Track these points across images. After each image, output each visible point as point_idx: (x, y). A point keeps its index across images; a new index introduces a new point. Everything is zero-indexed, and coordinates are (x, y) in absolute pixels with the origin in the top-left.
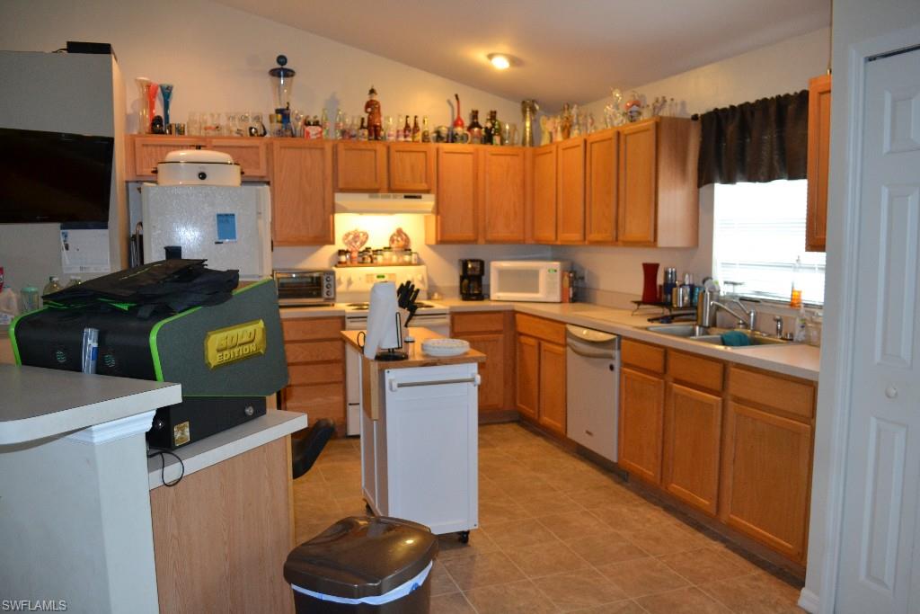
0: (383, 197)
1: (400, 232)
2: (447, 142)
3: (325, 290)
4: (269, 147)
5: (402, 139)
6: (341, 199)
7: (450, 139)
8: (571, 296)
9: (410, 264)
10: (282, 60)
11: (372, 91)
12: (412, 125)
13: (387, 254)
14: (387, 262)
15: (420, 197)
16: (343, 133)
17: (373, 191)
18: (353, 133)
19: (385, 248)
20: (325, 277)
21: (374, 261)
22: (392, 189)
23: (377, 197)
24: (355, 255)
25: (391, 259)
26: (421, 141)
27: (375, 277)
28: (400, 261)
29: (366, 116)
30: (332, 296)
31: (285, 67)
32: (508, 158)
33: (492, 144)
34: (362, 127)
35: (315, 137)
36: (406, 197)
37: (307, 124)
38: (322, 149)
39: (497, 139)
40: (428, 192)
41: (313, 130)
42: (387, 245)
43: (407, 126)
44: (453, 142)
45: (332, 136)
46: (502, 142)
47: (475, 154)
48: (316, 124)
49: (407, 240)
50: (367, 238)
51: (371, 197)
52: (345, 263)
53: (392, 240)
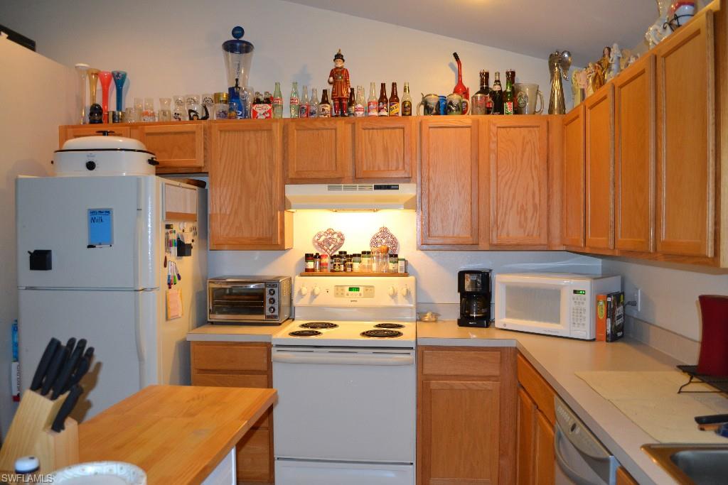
0: (346, 188)
1: (384, 232)
2: (438, 113)
3: (268, 305)
4: (207, 132)
5: (375, 113)
6: (292, 191)
7: (441, 109)
8: (609, 332)
9: (394, 274)
10: (238, 32)
11: (339, 56)
12: (389, 96)
13: (365, 260)
14: (366, 271)
15: (397, 188)
16: (301, 109)
17: (333, 180)
18: (313, 108)
19: (364, 253)
20: (268, 290)
21: (349, 269)
22: (358, 178)
23: (339, 188)
24: (326, 260)
25: (370, 267)
26: (400, 114)
27: (347, 289)
28: (384, 269)
29: (330, 88)
30: (276, 313)
31: (242, 39)
32: (524, 131)
33: (502, 113)
34: (324, 101)
35: (263, 117)
36: (377, 188)
37: (258, 101)
38: (270, 130)
39: (508, 107)
40: (408, 180)
41: (261, 109)
42: (368, 249)
43: (383, 97)
44: (446, 113)
45: (286, 115)
46: (517, 111)
47: (475, 128)
48: (268, 101)
49: (394, 242)
50: (343, 240)
51: (330, 188)
52: (313, 270)
53: (374, 242)
